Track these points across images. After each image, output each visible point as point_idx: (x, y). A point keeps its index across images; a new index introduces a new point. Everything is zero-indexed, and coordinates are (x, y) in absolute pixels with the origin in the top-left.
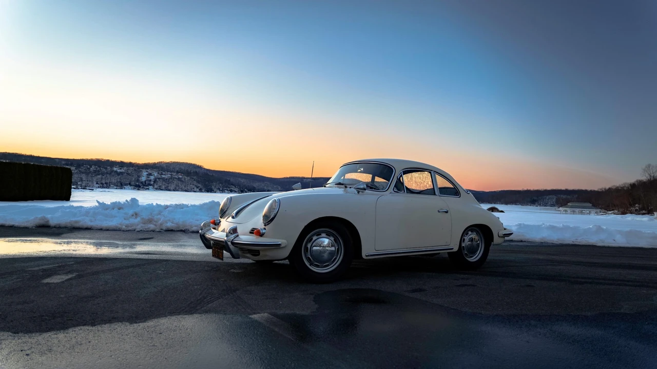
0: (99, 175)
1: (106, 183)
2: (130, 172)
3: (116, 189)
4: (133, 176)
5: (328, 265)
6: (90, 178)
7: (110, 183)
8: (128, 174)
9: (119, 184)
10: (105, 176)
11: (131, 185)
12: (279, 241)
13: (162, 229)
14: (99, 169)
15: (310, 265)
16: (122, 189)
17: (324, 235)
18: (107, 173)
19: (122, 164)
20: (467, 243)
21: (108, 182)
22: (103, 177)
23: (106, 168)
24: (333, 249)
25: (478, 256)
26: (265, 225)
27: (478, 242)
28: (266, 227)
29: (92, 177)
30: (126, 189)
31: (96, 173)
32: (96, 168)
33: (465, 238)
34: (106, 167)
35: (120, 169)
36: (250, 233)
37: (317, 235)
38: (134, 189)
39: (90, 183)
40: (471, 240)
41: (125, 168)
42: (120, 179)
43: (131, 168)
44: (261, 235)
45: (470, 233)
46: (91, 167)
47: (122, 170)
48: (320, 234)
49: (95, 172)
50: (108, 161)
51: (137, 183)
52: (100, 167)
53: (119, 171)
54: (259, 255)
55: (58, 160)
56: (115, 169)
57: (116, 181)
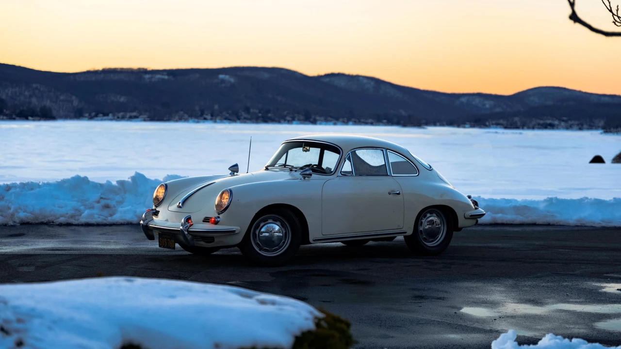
5: (277, 250)
12: (234, 228)
13: (15, 222)
15: (260, 250)
17: (270, 221)
20: (425, 226)
24: (281, 234)
25: (438, 241)
26: (219, 214)
27: (440, 226)
28: (221, 216)
33: (423, 221)
36: (204, 221)
37: (264, 222)
40: (432, 222)
44: (216, 223)
45: (428, 215)
48: (267, 220)
54: (213, 241)
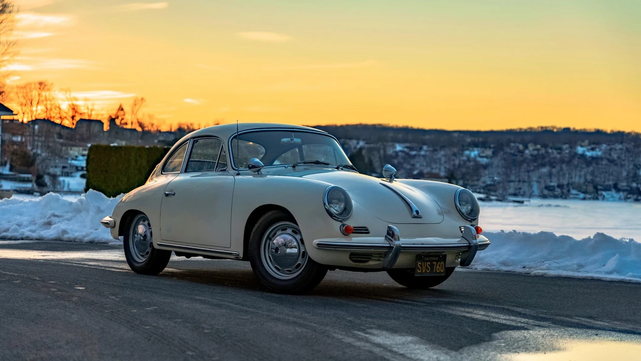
0: (543, 165)
1: (560, 186)
2: (615, 156)
3: (584, 199)
4: (622, 166)
6: (524, 176)
7: (568, 184)
8: (611, 161)
9: (590, 188)
10: (558, 167)
11: (618, 190)
14: (543, 151)
16: (597, 199)
18: (562, 161)
19: (597, 137)
21: (565, 182)
22: (554, 171)
23: (560, 149)
29: (528, 172)
30: (608, 200)
31: (539, 160)
32: (538, 150)
34: (559, 145)
35: (593, 149)
38: (626, 199)
39: (525, 187)
41: (604, 146)
42: (592, 173)
43: (619, 146)
46: (526, 147)
47: (598, 153)
49: (535, 158)
50: (567, 130)
51: (634, 185)
52: (545, 146)
53: (589, 154)
55: (456, 135)
56: (580, 150)
57: (582, 181)
